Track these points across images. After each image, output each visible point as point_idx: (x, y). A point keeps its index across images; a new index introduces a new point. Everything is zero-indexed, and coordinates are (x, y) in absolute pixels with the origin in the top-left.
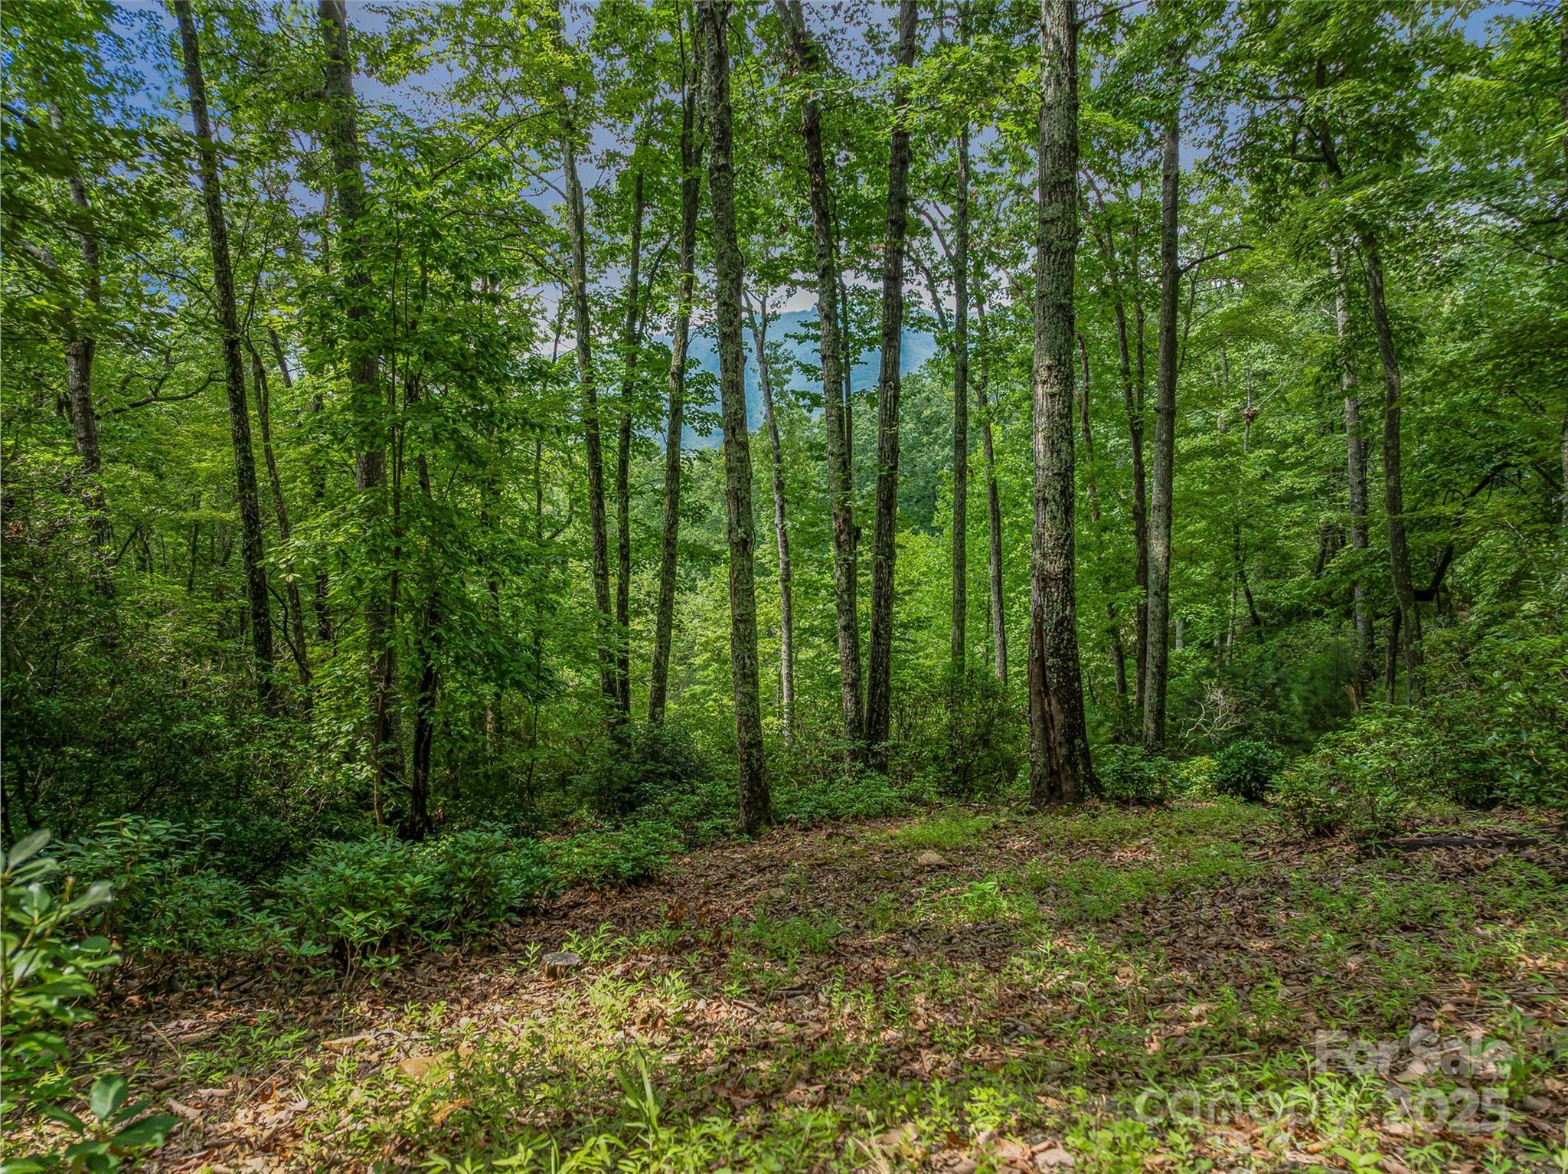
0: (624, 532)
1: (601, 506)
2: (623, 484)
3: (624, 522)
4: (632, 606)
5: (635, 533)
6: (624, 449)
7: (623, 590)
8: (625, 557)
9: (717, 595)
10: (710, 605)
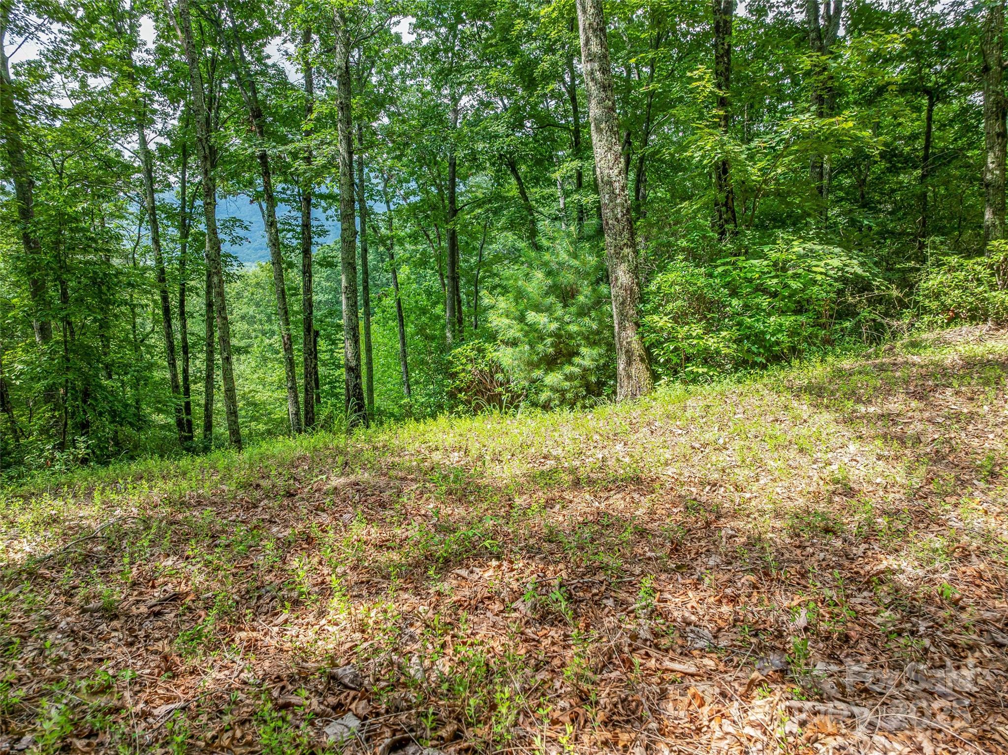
0: (184, 339)
1: (170, 326)
2: (182, 313)
3: (184, 334)
4: (191, 379)
5: (190, 340)
6: (182, 294)
7: (185, 371)
8: (186, 352)
9: (253, 364)
10: (248, 371)
